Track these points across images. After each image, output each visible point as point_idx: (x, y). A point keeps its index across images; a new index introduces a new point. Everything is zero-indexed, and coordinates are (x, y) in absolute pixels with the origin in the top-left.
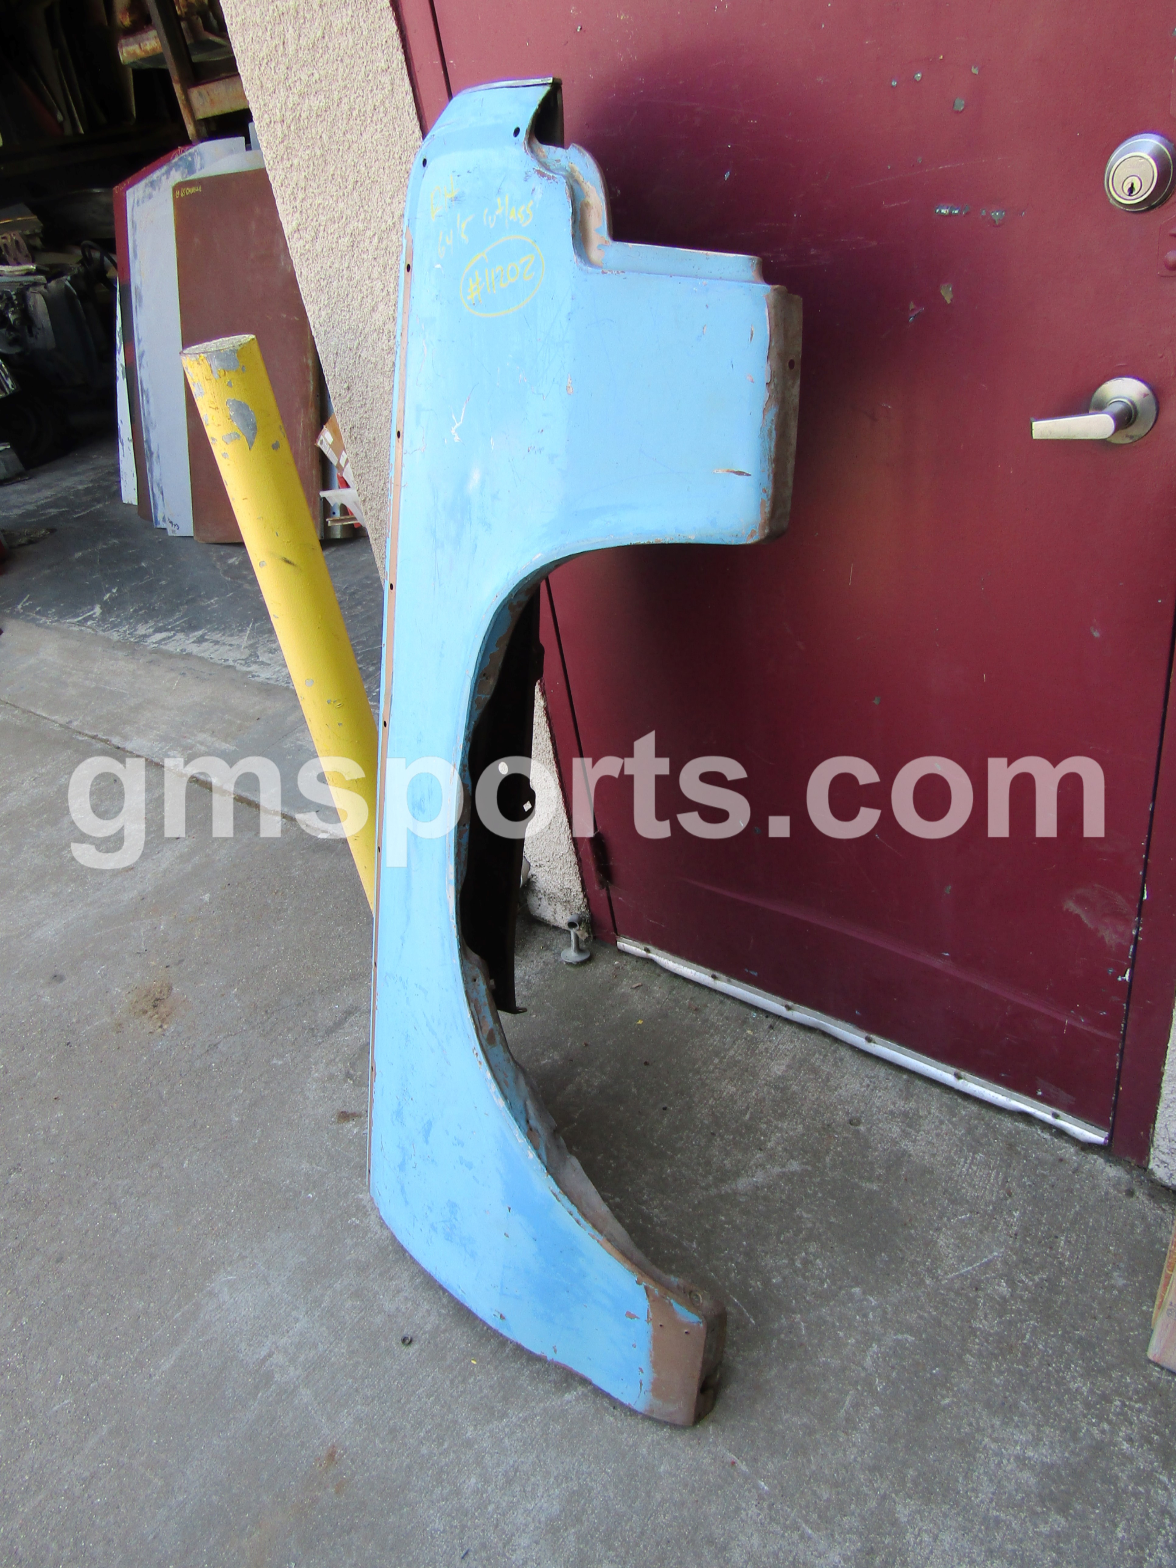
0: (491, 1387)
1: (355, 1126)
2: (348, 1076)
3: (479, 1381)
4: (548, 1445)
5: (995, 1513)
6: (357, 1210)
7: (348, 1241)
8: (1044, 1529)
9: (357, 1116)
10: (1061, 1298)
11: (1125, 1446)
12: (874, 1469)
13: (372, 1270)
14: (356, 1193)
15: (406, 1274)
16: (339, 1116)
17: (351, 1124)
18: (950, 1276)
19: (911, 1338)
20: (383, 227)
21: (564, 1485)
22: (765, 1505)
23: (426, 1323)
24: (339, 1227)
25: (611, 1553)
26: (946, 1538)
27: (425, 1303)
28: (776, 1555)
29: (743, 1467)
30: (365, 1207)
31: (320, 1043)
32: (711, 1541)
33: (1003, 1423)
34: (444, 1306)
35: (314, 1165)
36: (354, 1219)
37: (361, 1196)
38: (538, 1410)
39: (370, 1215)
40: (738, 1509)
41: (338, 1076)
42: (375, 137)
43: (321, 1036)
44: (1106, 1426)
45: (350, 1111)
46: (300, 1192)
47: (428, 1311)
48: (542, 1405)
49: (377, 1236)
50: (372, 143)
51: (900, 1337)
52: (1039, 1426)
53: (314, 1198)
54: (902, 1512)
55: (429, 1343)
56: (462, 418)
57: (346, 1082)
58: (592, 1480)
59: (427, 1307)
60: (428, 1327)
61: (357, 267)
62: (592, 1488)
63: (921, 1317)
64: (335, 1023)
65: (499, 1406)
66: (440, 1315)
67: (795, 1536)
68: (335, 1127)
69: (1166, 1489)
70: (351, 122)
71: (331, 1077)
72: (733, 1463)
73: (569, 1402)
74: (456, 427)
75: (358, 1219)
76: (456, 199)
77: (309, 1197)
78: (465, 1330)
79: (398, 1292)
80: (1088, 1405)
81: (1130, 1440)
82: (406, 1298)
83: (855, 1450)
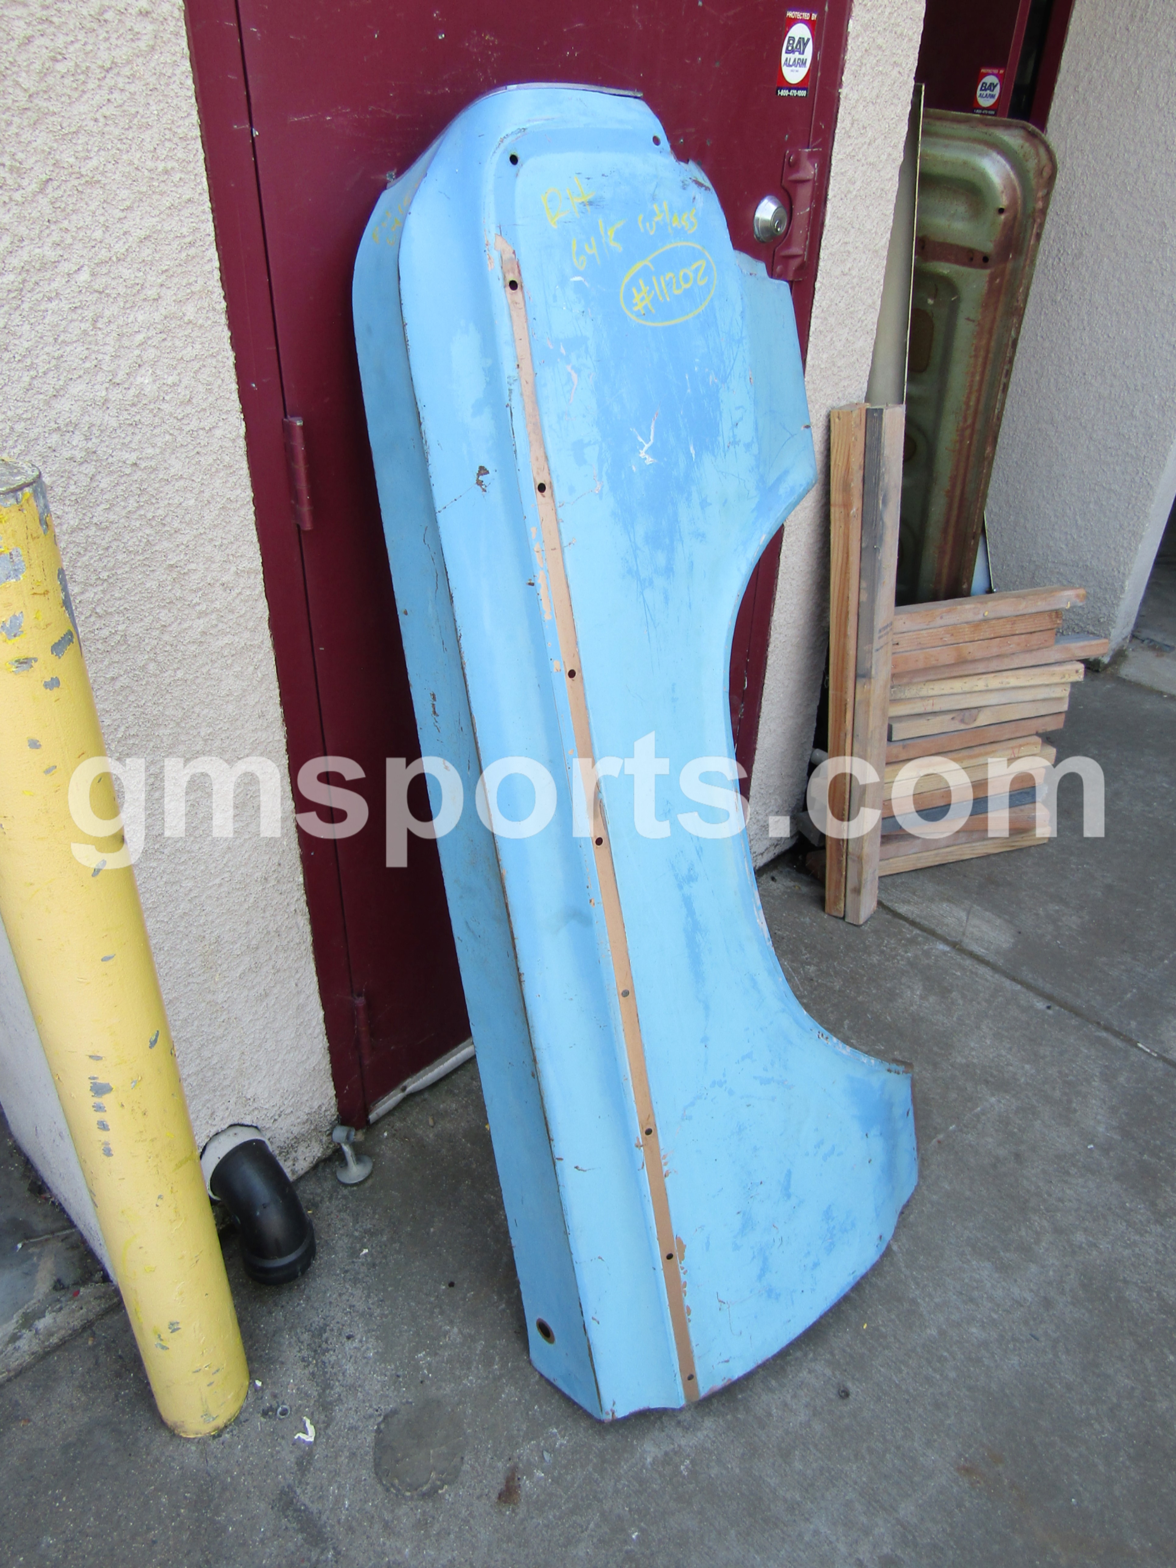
0: (889, 1311)
1: (530, 1475)
2: (432, 1494)
3: (883, 1321)
4: (938, 1267)
5: (955, 1019)
6: (669, 1464)
7: (714, 1472)
8: (961, 1002)
9: (513, 1474)
10: (819, 946)
11: (909, 954)
12: (935, 1065)
13: (756, 1439)
14: (643, 1466)
15: (764, 1397)
16: (505, 1502)
17: (526, 1483)
18: (801, 989)
19: (846, 1022)
20: (104, 254)
21: (969, 1257)
22: (965, 1130)
23: (824, 1375)
24: (691, 1486)
25: (1014, 1229)
26: (972, 1044)
27: (801, 1375)
28: (996, 1131)
29: (941, 1137)
30: (666, 1454)
31: (337, 1553)
32: (994, 1166)
33: (901, 997)
34: (806, 1355)
35: (586, 1534)
36: (682, 1467)
37: (649, 1460)
38: (908, 1273)
39: (679, 1446)
40: (970, 1146)
41: (424, 1513)
42: (105, 111)
43: (322, 1553)
44: (899, 958)
45: (501, 1487)
46: (627, 1552)
47: (810, 1372)
48: (903, 1269)
49: (711, 1435)
50: (96, 120)
51: (846, 1027)
52: (901, 984)
53: (642, 1530)
54: (960, 1060)
55: (845, 1371)
56: (652, 437)
57: (442, 1496)
58: (962, 1236)
59: (805, 1373)
60: (828, 1372)
61: (27, 327)
62: (968, 1237)
63: (832, 1012)
64: (301, 1530)
65: (906, 1305)
66: (814, 1360)
67: (983, 1118)
68: (522, 1510)
69: (932, 949)
70: (50, 80)
71: (422, 1524)
72: (939, 1142)
73: (899, 1247)
74: (645, 448)
75: (682, 1462)
76: (591, 203)
77: (638, 1537)
78: (832, 1334)
79: (786, 1405)
80: (888, 960)
81: (906, 952)
82: (795, 1396)
83: (924, 1072)
